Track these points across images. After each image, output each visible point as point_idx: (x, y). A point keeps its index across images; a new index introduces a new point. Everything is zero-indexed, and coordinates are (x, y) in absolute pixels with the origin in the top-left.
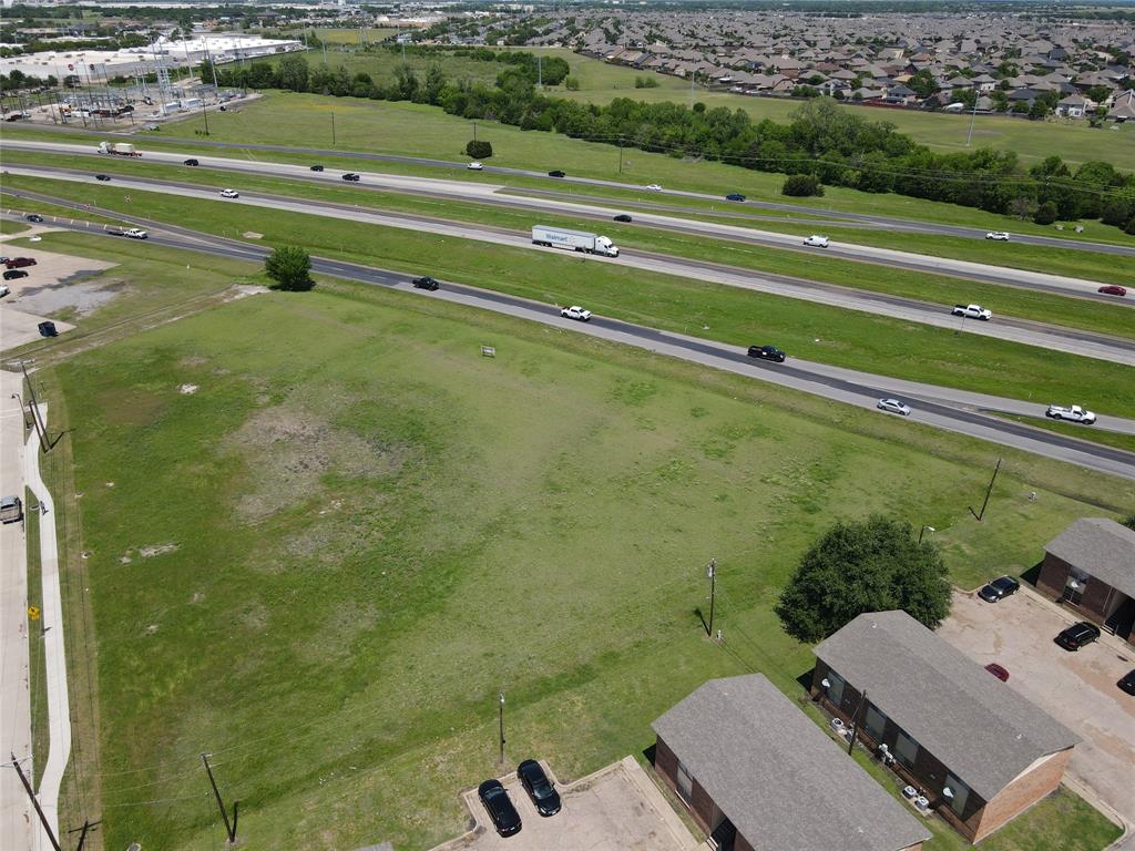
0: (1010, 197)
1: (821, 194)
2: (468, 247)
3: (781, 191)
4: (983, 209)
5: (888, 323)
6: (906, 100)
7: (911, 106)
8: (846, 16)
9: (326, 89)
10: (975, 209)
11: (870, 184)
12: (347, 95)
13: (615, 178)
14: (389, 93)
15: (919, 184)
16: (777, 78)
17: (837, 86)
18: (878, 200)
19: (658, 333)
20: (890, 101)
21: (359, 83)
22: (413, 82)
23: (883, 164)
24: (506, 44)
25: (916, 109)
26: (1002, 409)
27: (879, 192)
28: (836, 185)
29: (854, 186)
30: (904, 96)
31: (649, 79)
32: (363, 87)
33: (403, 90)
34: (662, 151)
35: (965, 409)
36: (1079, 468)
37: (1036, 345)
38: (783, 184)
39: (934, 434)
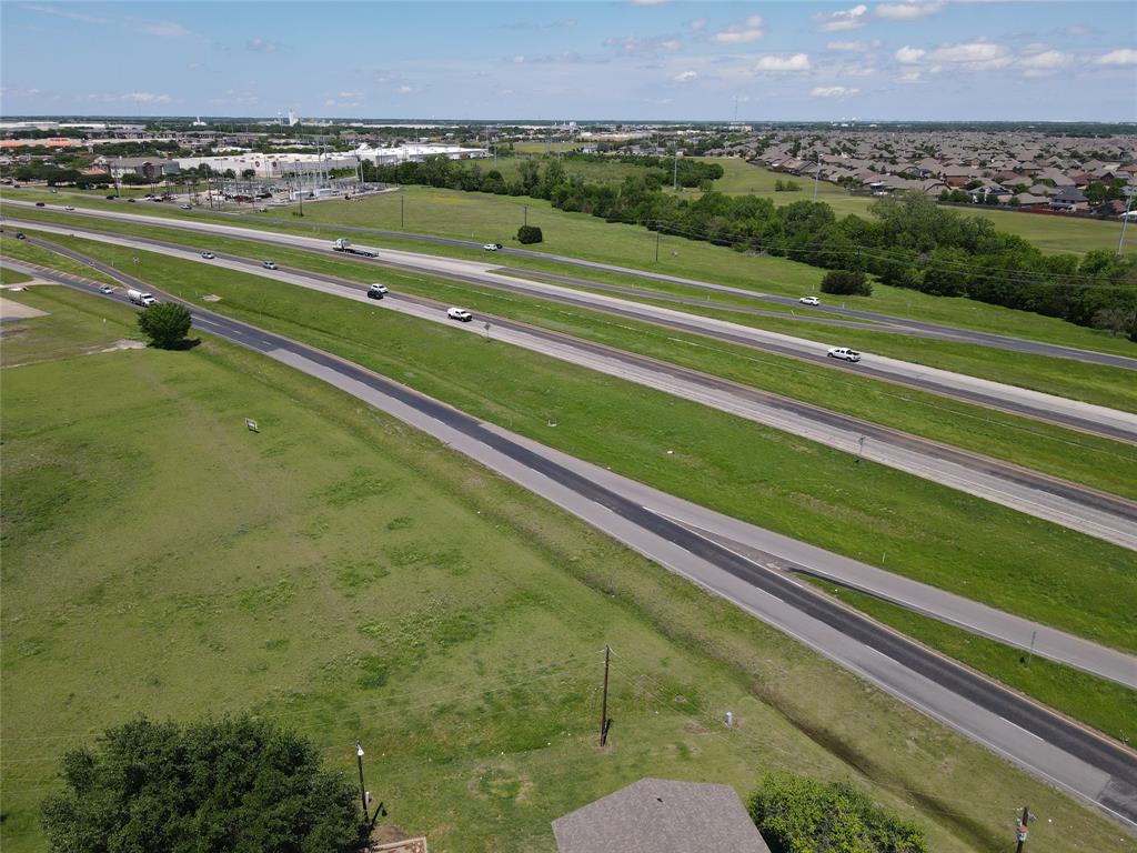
0: (1101, 306)
1: (867, 293)
2: (392, 320)
3: (819, 287)
4: (1067, 320)
5: (777, 439)
6: (1074, 207)
7: (1080, 214)
8: (1093, 137)
9: (459, 184)
10: (1058, 320)
11: (939, 285)
12: (477, 190)
13: (647, 267)
14: (511, 188)
15: (993, 287)
16: (929, 183)
17: (993, 191)
18: (942, 304)
19: (475, 424)
20: (1055, 208)
21: (489, 179)
22: (535, 178)
23: (956, 261)
24: (685, 154)
25: (1082, 217)
26: (824, 572)
27: (946, 295)
28: (897, 285)
29: (916, 287)
30: (1073, 202)
31: (790, 183)
32: (491, 182)
33: (526, 185)
34: (729, 245)
35: (770, 567)
36: (861, 683)
37: (959, 487)
38: (820, 279)
39: (686, 595)
